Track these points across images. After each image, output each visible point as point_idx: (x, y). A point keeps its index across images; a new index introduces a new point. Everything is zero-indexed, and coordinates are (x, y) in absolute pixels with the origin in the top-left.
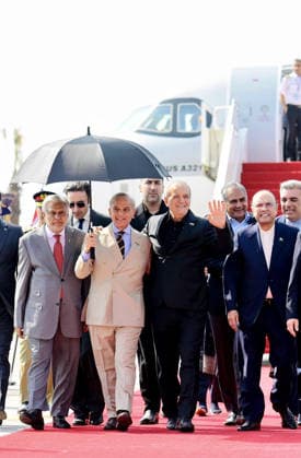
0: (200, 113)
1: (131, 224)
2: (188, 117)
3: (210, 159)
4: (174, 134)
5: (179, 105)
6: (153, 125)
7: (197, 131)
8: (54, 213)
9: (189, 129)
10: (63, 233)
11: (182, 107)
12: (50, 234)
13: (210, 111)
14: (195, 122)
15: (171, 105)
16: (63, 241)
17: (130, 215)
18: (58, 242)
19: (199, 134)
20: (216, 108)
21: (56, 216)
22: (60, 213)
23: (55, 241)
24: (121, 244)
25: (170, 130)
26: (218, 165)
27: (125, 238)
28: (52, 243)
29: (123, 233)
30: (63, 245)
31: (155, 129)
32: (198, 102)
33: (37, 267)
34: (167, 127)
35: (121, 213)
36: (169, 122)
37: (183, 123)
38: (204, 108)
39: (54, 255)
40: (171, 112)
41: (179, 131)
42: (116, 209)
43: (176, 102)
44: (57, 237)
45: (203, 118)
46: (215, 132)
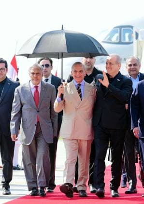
0: (132, 33)
1: (84, 79)
2: (127, 35)
3: (138, 55)
4: (120, 43)
5: (122, 29)
6: (110, 39)
7: (131, 41)
8: (33, 74)
9: (127, 40)
10: (39, 85)
11: (123, 30)
12: (32, 86)
13: (138, 32)
14: (130, 37)
15: (119, 29)
16: (39, 90)
17: (84, 75)
18: (37, 91)
19: (132, 43)
20: (141, 30)
21: (35, 75)
22: (37, 74)
23: (35, 89)
24: (79, 91)
25: (118, 41)
26: (141, 58)
27: (81, 88)
28: (33, 91)
29: (80, 85)
30: (39, 92)
31: (111, 40)
32: (132, 27)
33: (24, 104)
34: (117, 39)
35: (78, 74)
36: (117, 37)
37: (124, 37)
38: (134, 30)
39: (34, 98)
40: (119, 32)
41: (122, 41)
42: (76, 71)
43: (121, 27)
44: (36, 87)
45: (134, 35)
46: (140, 42)
